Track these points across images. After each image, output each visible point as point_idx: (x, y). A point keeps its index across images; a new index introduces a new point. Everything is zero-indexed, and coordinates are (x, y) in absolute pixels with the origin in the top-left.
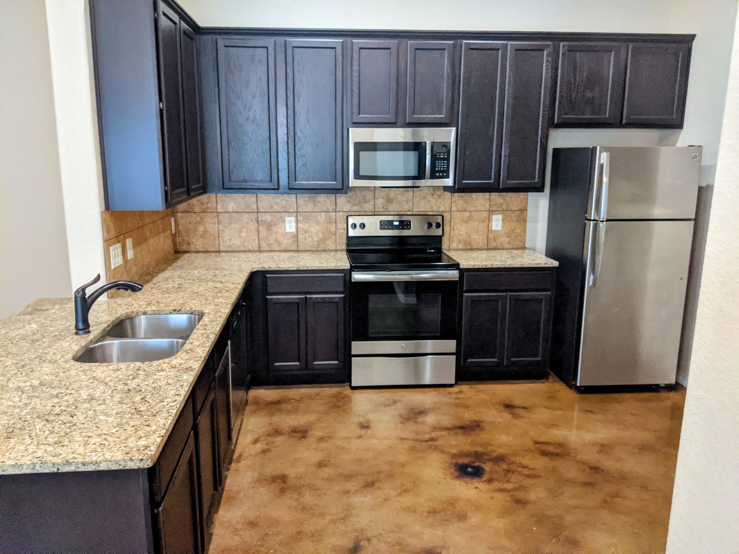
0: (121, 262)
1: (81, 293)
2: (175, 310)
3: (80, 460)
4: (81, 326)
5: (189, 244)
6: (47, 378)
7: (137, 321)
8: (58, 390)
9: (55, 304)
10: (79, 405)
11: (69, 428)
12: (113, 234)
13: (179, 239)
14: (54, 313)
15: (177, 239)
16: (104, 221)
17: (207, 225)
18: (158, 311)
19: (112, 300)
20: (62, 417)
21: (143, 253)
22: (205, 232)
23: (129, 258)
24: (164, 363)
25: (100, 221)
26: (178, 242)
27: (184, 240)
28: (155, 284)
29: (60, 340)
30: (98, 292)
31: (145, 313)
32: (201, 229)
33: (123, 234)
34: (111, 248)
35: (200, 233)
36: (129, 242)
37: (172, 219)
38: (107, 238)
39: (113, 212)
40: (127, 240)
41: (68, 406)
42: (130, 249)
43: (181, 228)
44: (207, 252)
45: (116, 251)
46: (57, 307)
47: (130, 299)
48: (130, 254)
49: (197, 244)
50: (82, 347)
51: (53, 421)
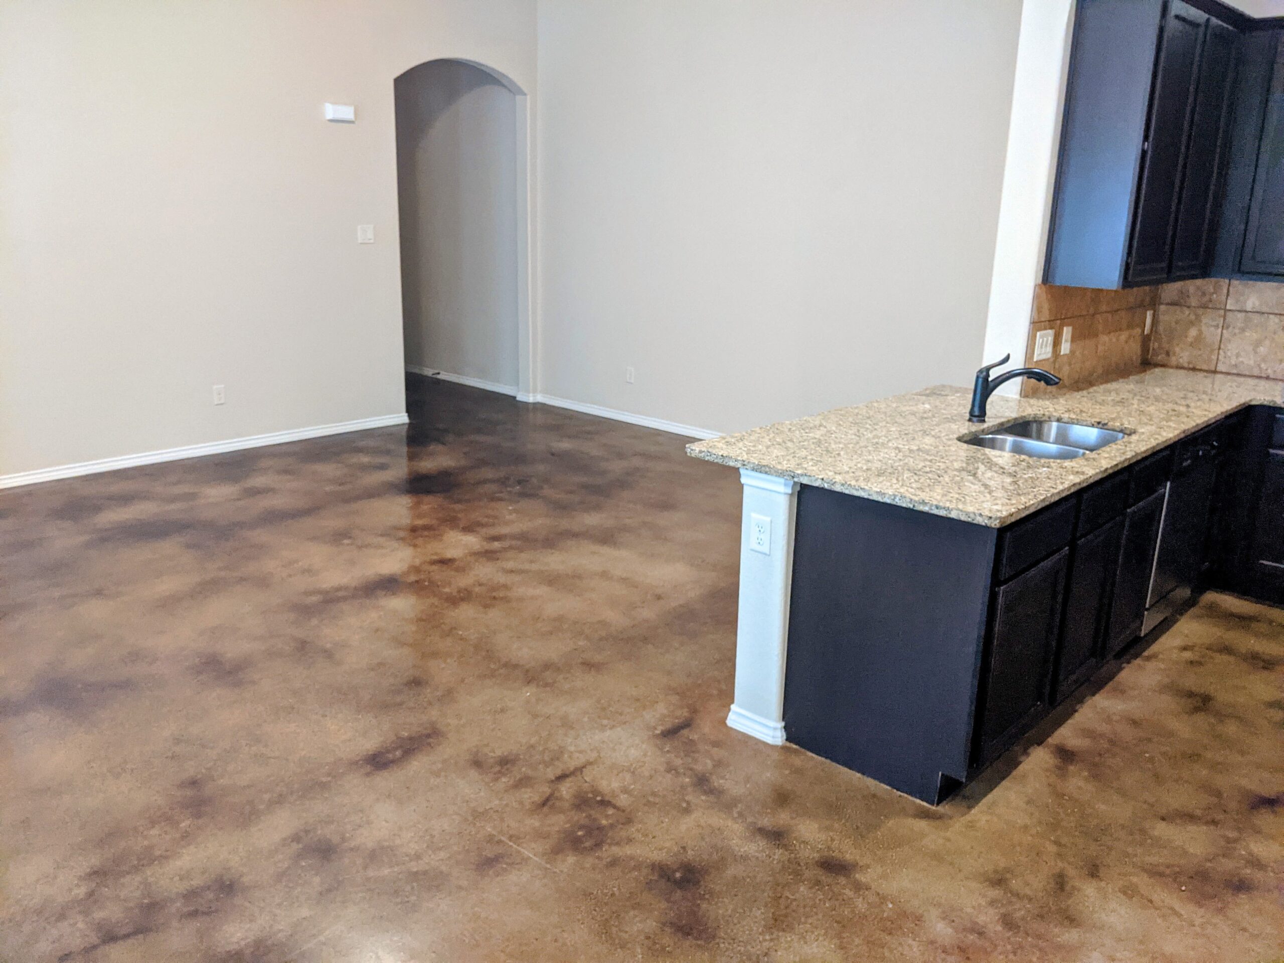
0: (1049, 355)
1: (984, 373)
2: (1099, 423)
3: (935, 503)
4: (976, 410)
5: (1168, 354)
6: (926, 447)
7: (1046, 427)
8: (932, 457)
9: (957, 392)
10: (949, 471)
11: (934, 483)
12: (1046, 315)
13: (1153, 345)
14: (952, 400)
15: (1151, 345)
16: (1036, 297)
17: (1204, 328)
18: (1078, 420)
19: (1025, 400)
20: (930, 475)
21: (1086, 352)
22: (1199, 339)
23: (1062, 353)
24: (1054, 462)
25: (1031, 296)
26: (1151, 348)
27: (1160, 347)
28: (1089, 393)
29: (950, 422)
30: (1004, 377)
31: (1059, 420)
32: (1193, 332)
33: (1061, 319)
34: (1038, 334)
35: (1190, 340)
36: (1067, 332)
37: (1149, 314)
38: (1036, 320)
39: (1051, 287)
40: (1065, 328)
41: (939, 470)
42: (1066, 341)
43: (1161, 328)
44: (1194, 369)
45: (1045, 339)
46: (958, 395)
47: (1047, 403)
48: (1065, 348)
49: (1181, 355)
50: (971, 433)
51: (920, 475)
